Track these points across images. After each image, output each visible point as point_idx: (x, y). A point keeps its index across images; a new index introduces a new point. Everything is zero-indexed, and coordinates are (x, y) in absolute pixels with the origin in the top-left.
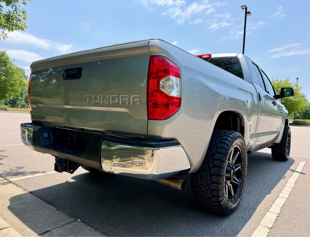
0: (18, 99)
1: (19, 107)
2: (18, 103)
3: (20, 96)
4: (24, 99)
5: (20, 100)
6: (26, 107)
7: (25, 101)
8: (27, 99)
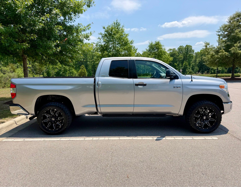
0: (187, 68)
1: (187, 73)
2: (187, 70)
3: (188, 65)
4: (191, 68)
5: (188, 69)
6: (192, 73)
7: (192, 69)
8: (193, 67)
